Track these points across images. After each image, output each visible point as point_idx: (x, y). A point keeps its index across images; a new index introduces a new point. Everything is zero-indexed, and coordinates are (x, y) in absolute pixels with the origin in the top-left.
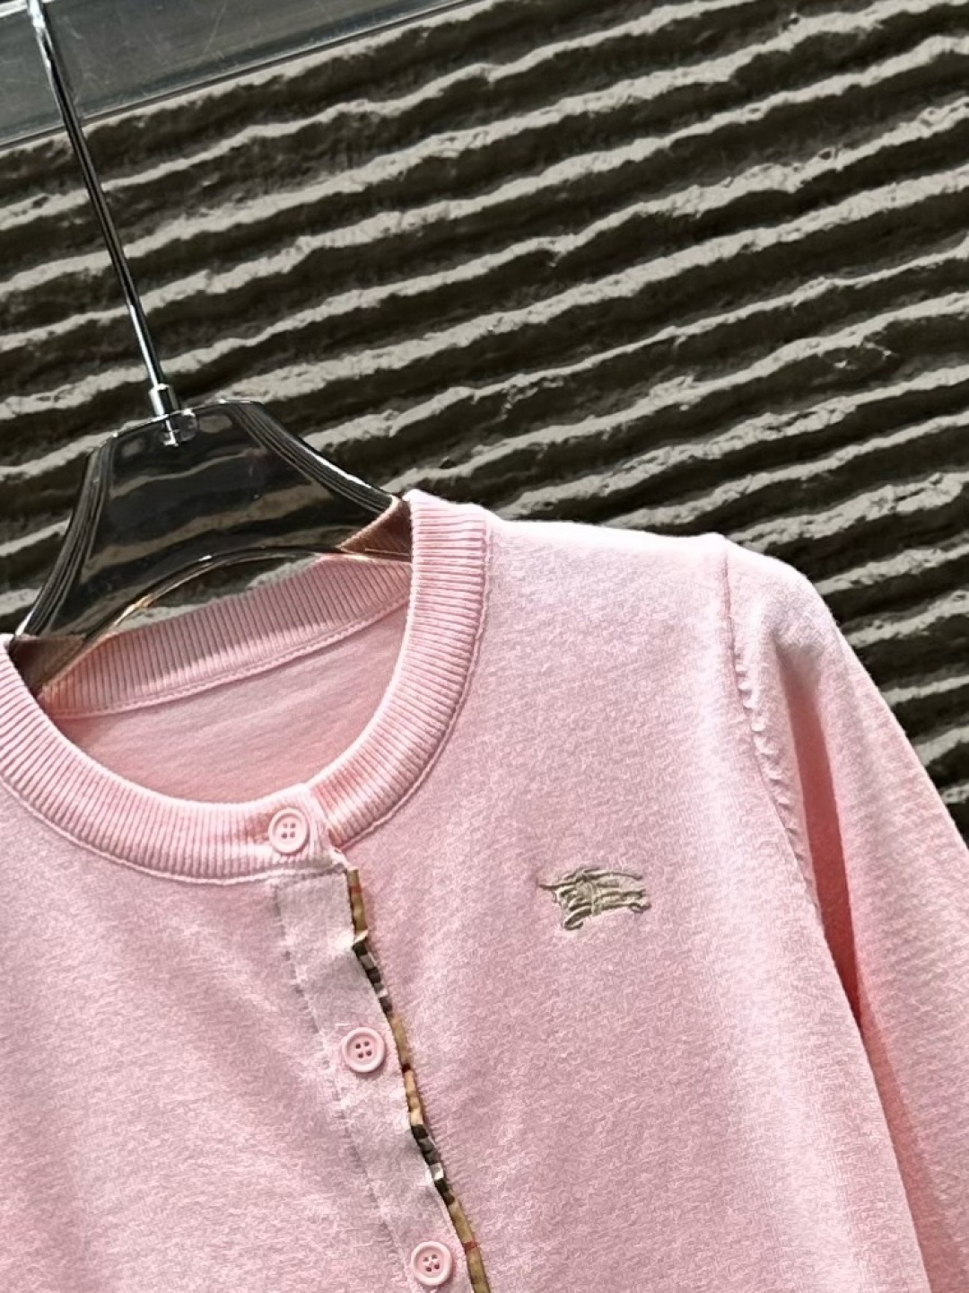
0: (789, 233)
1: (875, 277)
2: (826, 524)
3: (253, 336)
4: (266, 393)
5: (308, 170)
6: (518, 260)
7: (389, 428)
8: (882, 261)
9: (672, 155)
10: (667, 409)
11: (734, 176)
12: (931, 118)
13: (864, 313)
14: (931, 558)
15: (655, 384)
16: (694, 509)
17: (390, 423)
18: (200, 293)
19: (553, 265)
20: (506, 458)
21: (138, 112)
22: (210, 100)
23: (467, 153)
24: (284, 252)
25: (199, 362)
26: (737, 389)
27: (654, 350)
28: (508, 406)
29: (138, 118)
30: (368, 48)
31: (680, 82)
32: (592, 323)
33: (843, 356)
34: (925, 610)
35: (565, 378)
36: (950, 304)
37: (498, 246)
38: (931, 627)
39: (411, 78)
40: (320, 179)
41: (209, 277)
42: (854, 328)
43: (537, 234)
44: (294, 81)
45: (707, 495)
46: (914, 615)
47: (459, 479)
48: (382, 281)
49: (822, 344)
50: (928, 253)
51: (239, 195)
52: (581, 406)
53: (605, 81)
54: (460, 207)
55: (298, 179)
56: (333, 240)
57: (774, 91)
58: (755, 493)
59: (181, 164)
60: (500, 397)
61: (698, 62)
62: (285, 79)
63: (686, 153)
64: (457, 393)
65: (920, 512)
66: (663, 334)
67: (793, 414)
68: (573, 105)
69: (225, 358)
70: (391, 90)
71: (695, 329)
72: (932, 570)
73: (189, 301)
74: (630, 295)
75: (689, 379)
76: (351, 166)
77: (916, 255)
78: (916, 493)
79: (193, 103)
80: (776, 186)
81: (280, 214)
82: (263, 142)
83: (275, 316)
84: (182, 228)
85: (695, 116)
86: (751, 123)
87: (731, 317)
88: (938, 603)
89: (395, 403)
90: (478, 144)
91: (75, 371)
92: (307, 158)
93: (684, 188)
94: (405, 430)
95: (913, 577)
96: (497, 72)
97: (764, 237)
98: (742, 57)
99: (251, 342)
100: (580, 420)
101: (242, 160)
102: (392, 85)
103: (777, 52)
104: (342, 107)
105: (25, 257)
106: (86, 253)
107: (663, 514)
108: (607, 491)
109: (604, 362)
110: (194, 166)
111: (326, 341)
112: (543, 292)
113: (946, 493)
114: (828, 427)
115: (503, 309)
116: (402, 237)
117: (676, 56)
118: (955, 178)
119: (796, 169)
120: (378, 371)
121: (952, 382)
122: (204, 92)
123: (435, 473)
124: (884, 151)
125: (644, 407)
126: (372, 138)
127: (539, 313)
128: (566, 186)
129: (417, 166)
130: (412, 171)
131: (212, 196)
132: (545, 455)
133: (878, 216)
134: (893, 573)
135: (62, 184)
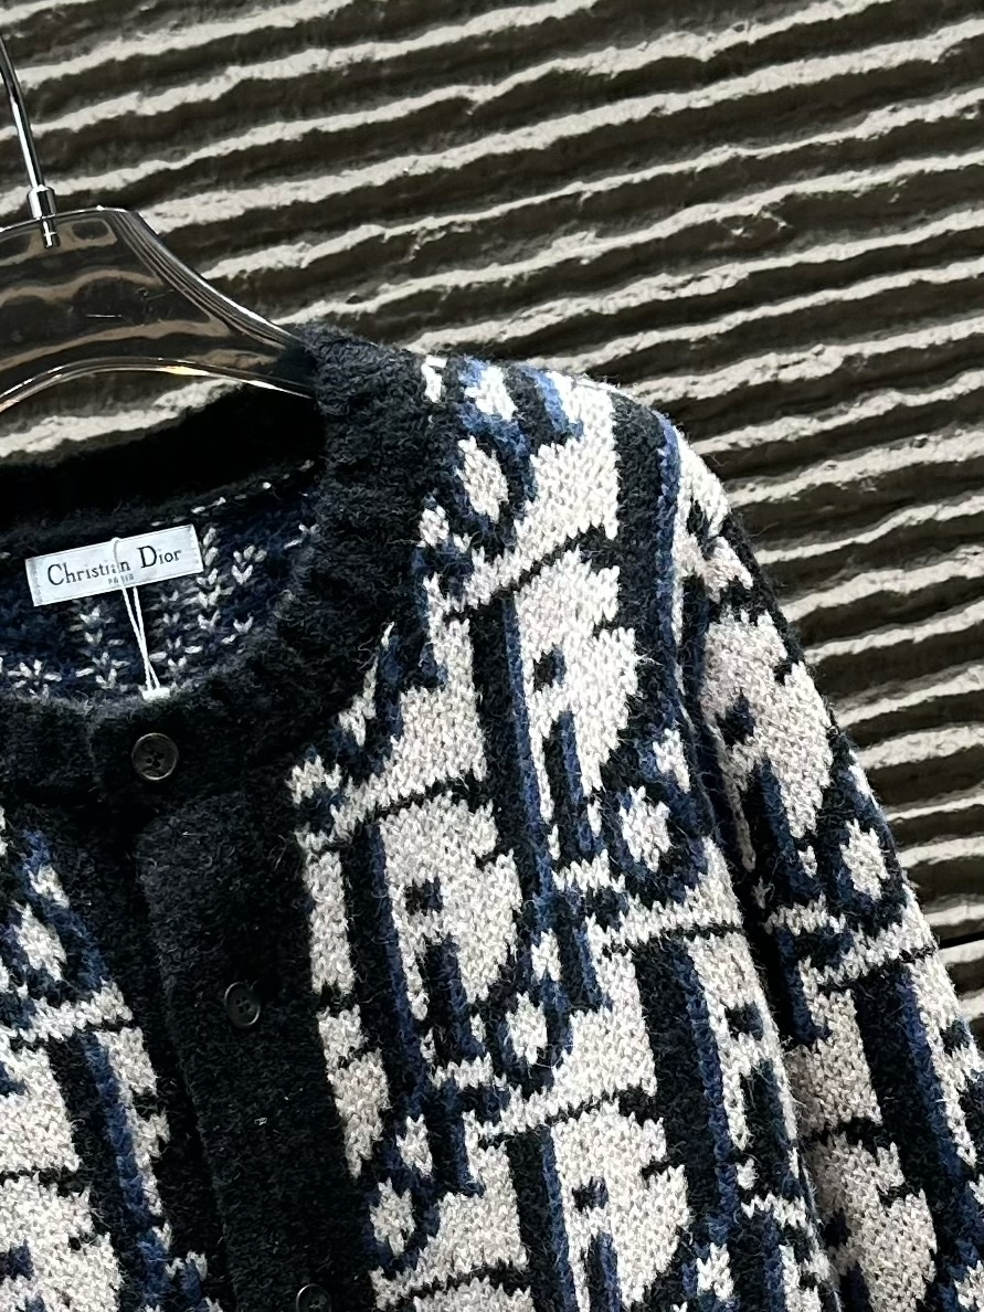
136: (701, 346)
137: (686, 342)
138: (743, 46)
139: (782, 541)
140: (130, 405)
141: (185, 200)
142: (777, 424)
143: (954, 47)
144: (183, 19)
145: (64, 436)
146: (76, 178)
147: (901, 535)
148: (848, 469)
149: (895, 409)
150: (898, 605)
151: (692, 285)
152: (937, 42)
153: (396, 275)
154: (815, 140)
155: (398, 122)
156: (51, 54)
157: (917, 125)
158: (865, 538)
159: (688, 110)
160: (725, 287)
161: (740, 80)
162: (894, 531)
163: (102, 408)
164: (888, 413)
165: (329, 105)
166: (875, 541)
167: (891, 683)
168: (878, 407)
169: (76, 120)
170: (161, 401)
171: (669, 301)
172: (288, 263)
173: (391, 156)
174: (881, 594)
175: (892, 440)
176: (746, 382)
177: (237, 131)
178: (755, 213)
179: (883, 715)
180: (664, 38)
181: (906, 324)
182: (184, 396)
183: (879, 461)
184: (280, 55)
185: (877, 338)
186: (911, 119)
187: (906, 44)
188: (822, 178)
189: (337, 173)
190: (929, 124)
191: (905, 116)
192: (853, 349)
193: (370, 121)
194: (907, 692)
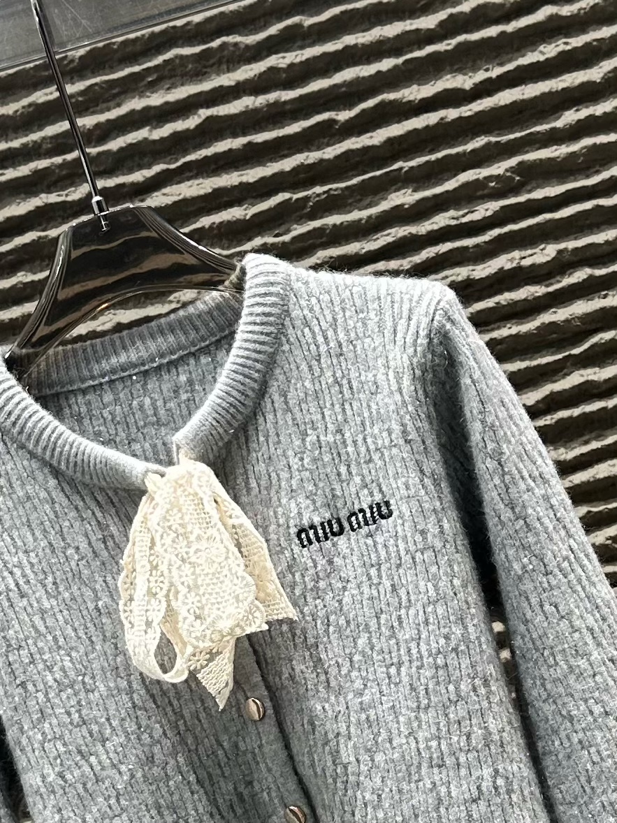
0: (466, 112)
1: (512, 136)
2: (481, 271)
3: (174, 163)
4: (180, 194)
5: (205, 73)
6: (318, 124)
7: (246, 214)
8: (516, 128)
9: (403, 68)
10: (397, 206)
11: (437, 80)
12: (545, 50)
13: (506, 157)
14: (539, 290)
15: (391, 193)
16: (411, 262)
17: (246, 212)
18: (146, 139)
19: (337, 127)
20: (309, 232)
21: (114, 40)
22: (153, 34)
23: (292, 65)
24: (191, 117)
25: (144, 177)
26: (435, 196)
27: (392, 174)
28: (311, 204)
29: (114, 43)
30: (239, 7)
31: (408, 28)
32: (357, 159)
33: (493, 179)
34: (535, 319)
35: (341, 189)
36: (552, 152)
37: (307, 116)
38: (538, 328)
39: (262, 24)
40: (213, 78)
41: (150, 131)
42: (500, 164)
43: (329, 110)
44: (199, 24)
45: (419, 254)
46: (528, 322)
47: (284, 243)
48: (244, 134)
49: (483, 173)
50: (542, 124)
51: (168, 86)
52: (351, 204)
53: (368, 27)
54: (287, 94)
55: (199, 78)
56: (218, 112)
57: (459, 34)
58: (444, 253)
59: (137, 69)
60: (307, 198)
61: (418, 17)
62: (194, 23)
63: (410, 66)
64: (284, 196)
65: (533, 265)
66: (395, 166)
67: (466, 211)
68: (349, 40)
69: (158, 174)
70: (251, 30)
71: (413, 163)
72: (539, 297)
73: (139, 144)
74: (378, 144)
75: (410, 191)
76: (229, 71)
77: (535, 125)
78: (532, 255)
79: (143, 35)
80: (459, 86)
81: (189, 97)
82: (181, 57)
83: (186, 152)
84: (136, 104)
85: (416, 47)
86: (446, 51)
87: (433, 157)
88: (542, 316)
89: (250, 201)
90: (298, 60)
91: (78, 180)
92: (205, 67)
93: (410, 86)
94: (254, 216)
95: (529, 300)
96: (309, 21)
97: (452, 114)
98: (442, 15)
99: (173, 166)
100: (350, 212)
101: (169, 67)
102: (253, 27)
103: (462, 13)
104: (224, 39)
105: (52, 118)
106: (85, 116)
107: (393, 264)
108: (364, 251)
109: (363, 181)
110: (143, 70)
111: (213, 167)
112: (331, 142)
113: (548, 255)
114: (485, 218)
115: (310, 150)
116: (256, 111)
117: (407, 13)
118: (556, 83)
119: (470, 77)
120: (241, 183)
121: (552, 195)
122: (150, 30)
123: (270, 240)
124: (518, 67)
125: (385, 206)
126: (240, 56)
127: (329, 153)
128: (345, 84)
129: (264, 71)
130: (261, 75)
131: (153, 86)
132: (331, 230)
133: (514, 103)
134: (518, 299)
135: (72, 78)
136: (475, 249)
137: (467, 248)
138: (489, 80)
139: (529, 356)
140: (154, 301)
141: (178, 186)
142: (522, 290)
143: (609, 72)
144: (173, 84)
145: (117, 321)
146: (117, 177)
147: (597, 348)
148: (564, 313)
149: (588, 278)
150: (599, 388)
151: (468, 216)
152: (600, 70)
153: (301, 219)
154: (533, 130)
155: (296, 134)
156: (99, 108)
157: (591, 118)
158: (576, 351)
159: (460, 118)
160: (487, 215)
161: (489, 99)
162: (592, 346)
163: (139, 303)
164: (584, 280)
165: (257, 127)
166: (581, 353)
167: (597, 432)
168: (579, 277)
169: (115, 145)
170: (171, 298)
171: (456, 225)
172: (238, 217)
173: (294, 154)
174: (587, 382)
175: (588, 295)
176: (503, 268)
177: (206, 145)
178: (502, 173)
179: (593, 450)
180: (444, 78)
181: (591, 229)
182: (184, 294)
183: (581, 308)
184: (228, 102)
185: (576, 239)
186: (587, 114)
187: (582, 72)
188: (539, 151)
189: (264, 166)
190: (597, 117)
191: (584, 113)
192: (562, 246)
193: (281, 135)
194: (606, 437)
